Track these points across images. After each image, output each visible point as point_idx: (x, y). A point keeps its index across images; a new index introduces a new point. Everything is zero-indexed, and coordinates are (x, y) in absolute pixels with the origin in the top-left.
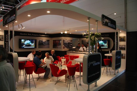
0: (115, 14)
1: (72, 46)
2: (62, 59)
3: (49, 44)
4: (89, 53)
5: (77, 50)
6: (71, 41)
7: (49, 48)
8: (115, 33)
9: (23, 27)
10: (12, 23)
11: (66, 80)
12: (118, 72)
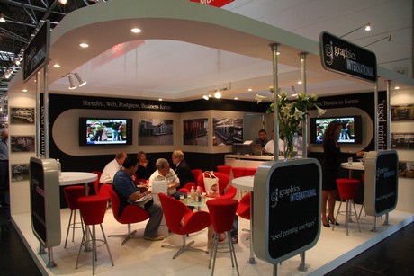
0: (368, 29)
1: (242, 137)
2: (206, 180)
3: (170, 133)
4: (276, 159)
5: (257, 150)
6: (240, 121)
7: (172, 144)
8: (373, 93)
9: (81, 82)
10: (43, 69)
11: (210, 244)
12: (386, 223)
